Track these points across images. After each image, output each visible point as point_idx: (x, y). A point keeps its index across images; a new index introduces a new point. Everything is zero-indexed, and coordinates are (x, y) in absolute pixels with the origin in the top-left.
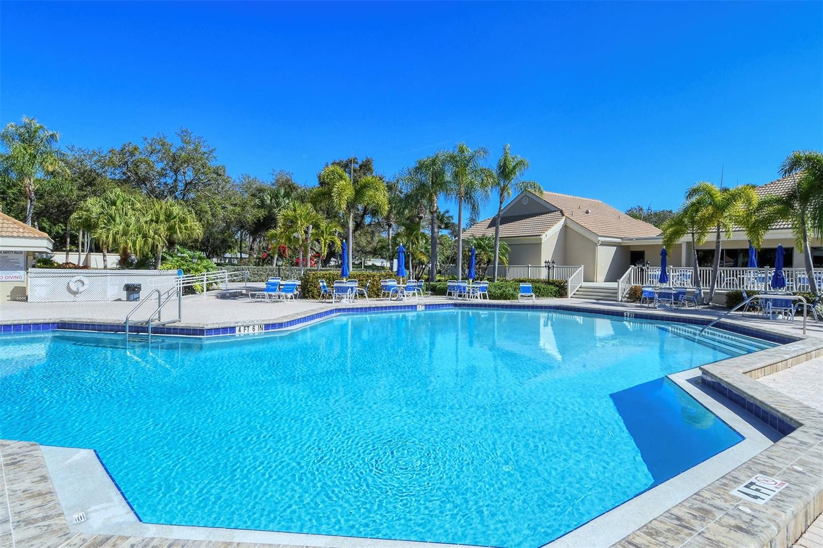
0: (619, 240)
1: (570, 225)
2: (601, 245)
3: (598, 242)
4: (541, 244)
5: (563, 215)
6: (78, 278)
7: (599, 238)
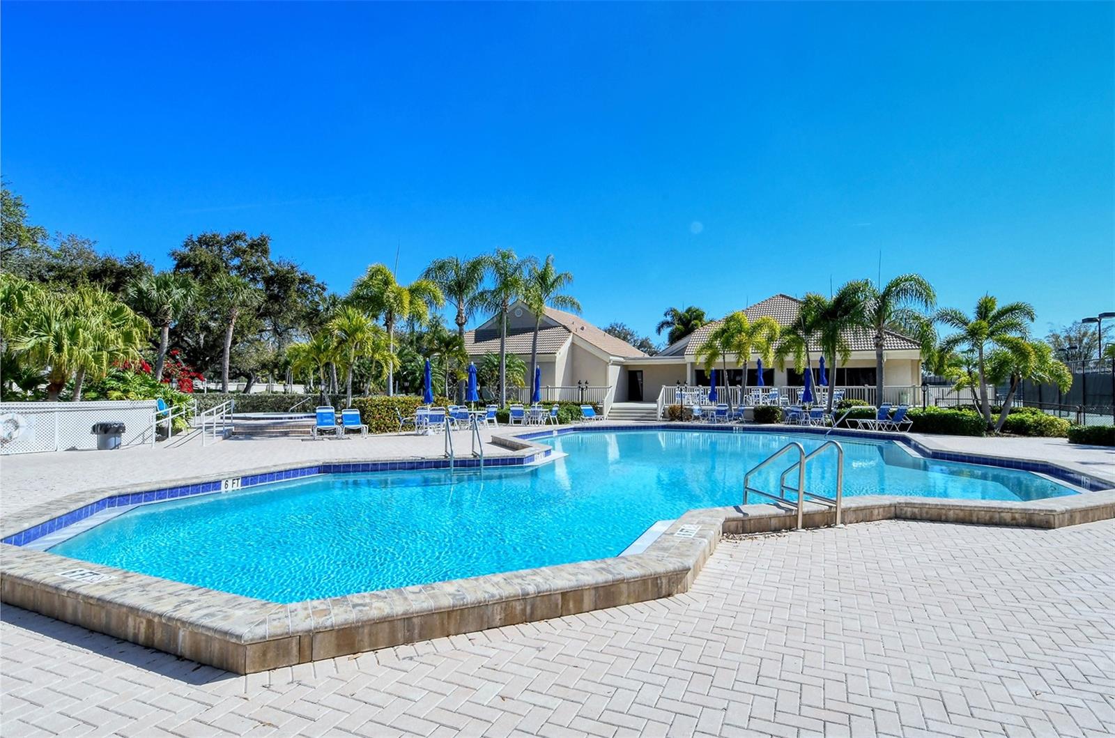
0: (622, 359)
1: (578, 342)
2: (612, 364)
3: (610, 361)
4: (555, 363)
5: (570, 332)
6: (10, 416)
7: (611, 358)
